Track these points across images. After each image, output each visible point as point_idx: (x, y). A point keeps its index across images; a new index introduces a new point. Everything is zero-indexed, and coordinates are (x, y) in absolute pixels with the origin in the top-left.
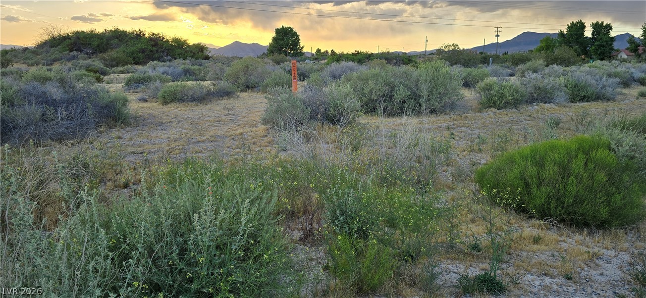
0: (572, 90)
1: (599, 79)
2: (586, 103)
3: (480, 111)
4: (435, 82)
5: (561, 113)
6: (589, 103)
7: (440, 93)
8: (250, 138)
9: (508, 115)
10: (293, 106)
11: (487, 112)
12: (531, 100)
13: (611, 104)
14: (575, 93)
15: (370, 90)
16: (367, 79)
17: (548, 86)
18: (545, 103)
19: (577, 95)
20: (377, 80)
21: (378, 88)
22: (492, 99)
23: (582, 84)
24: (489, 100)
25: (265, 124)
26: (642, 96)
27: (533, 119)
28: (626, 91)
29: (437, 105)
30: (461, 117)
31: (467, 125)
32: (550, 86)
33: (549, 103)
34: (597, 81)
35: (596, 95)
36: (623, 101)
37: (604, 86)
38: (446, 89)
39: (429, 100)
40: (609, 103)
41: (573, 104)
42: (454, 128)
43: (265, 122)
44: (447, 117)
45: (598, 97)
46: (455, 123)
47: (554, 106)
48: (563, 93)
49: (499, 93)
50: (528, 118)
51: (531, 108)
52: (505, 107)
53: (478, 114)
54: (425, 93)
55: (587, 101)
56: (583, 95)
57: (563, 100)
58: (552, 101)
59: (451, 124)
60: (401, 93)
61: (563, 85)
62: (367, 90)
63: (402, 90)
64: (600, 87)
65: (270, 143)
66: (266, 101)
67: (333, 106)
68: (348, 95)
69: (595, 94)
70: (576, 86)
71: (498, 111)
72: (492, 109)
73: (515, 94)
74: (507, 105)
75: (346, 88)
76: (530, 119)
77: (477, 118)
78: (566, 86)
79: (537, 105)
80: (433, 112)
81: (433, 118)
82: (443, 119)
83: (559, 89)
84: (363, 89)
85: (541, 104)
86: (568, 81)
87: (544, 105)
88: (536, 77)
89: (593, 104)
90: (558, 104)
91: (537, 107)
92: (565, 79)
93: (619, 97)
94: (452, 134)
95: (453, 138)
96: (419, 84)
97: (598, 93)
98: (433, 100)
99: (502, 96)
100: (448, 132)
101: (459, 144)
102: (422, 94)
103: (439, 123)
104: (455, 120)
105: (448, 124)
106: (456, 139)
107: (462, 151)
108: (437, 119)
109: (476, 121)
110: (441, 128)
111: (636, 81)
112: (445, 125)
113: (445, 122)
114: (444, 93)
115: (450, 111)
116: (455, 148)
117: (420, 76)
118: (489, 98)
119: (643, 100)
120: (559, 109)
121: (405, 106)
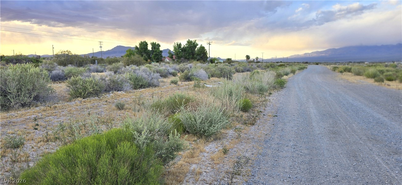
0: (135, 82)
1: (149, 74)
2: (143, 89)
3: (70, 100)
4: (23, 80)
5: (127, 97)
6: (145, 89)
7: (28, 90)
9: (92, 101)
11: (75, 101)
12: (108, 89)
13: (155, 90)
14: (136, 83)
17: (119, 80)
18: (118, 91)
19: (138, 85)
22: (78, 91)
23: (140, 78)
26: (172, 83)
27: (109, 103)
28: (165, 80)
29: (27, 100)
30: (51, 107)
31: (54, 114)
33: (121, 91)
34: (148, 75)
35: (148, 84)
36: (163, 86)
37: (152, 78)
38: (34, 86)
40: (156, 88)
41: (135, 91)
42: (41, 118)
44: (37, 109)
45: (150, 85)
46: (43, 113)
47: (124, 93)
48: (128, 84)
49: (83, 86)
50: (105, 103)
51: (108, 95)
52: (86, 97)
53: (66, 104)
54: (14, 90)
56: (141, 84)
57: (129, 87)
58: (122, 89)
59: (40, 115)
61: (128, 78)
64: (150, 79)
70: (136, 79)
71: (83, 100)
72: (79, 98)
73: (95, 86)
74: (90, 95)
76: (106, 104)
77: (65, 107)
78: (130, 79)
79: (112, 93)
80: (23, 105)
81: (22, 111)
82: (33, 111)
83: (126, 82)
85: (115, 92)
86: (132, 76)
87: (117, 92)
88: (111, 74)
89: (147, 89)
90: (126, 91)
91: (112, 94)
92: (130, 75)
93: (161, 84)
94: (37, 125)
95: (36, 129)
96: (8, 83)
97: (149, 83)
98: (22, 96)
99: (85, 89)
100: (34, 123)
101: (39, 135)
102: (10, 91)
103: (28, 116)
104: (44, 111)
105: (35, 116)
106: (39, 129)
107: (38, 142)
108: (26, 112)
109: (63, 110)
110: (28, 120)
111: (170, 74)
112: (33, 116)
113: (34, 114)
114: (33, 89)
115: (41, 103)
116: (33, 140)
117: (9, 75)
118: (76, 91)
119: (173, 85)
120: (127, 94)
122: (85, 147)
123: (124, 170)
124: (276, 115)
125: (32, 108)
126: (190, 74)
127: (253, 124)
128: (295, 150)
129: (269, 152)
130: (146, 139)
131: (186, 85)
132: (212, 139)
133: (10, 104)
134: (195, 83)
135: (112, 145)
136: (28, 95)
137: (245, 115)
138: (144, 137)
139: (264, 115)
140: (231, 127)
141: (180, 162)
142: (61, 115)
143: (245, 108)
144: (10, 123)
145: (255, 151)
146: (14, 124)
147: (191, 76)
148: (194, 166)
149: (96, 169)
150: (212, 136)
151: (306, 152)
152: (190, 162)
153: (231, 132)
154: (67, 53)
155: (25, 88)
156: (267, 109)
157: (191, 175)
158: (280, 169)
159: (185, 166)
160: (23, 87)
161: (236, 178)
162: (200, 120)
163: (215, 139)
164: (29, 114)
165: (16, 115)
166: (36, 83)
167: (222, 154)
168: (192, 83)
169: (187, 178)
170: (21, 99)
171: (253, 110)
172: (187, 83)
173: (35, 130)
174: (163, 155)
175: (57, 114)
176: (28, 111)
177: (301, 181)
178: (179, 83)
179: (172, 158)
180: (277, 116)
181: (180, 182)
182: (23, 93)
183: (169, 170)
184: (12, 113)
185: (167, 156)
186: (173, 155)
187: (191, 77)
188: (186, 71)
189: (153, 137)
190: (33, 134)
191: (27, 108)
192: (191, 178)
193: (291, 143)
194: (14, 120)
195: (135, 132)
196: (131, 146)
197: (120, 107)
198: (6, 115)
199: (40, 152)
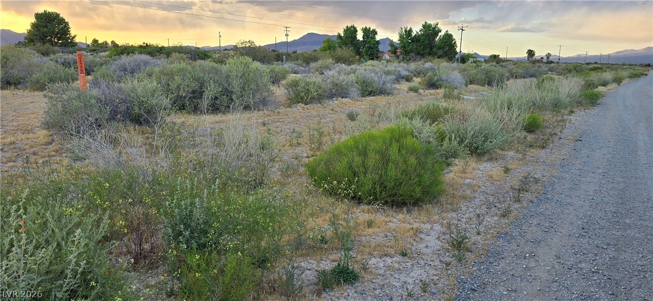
0: (362, 86)
2: (373, 97)
3: (290, 106)
4: (245, 77)
5: (356, 106)
6: (375, 97)
7: (251, 89)
8: (27, 147)
9: (314, 109)
10: (86, 105)
11: (296, 107)
12: (331, 96)
13: (390, 98)
14: (364, 88)
15: (178, 86)
16: (172, 74)
17: (343, 83)
18: (342, 98)
19: (366, 91)
20: (185, 75)
21: (186, 84)
22: (299, 95)
23: (369, 81)
25: (48, 129)
26: (410, 90)
27: (336, 112)
28: (397, 86)
30: (274, 112)
31: (281, 120)
32: (345, 82)
33: (346, 98)
34: (379, 78)
35: (379, 90)
36: (398, 95)
37: (384, 82)
38: (258, 85)
39: (242, 96)
40: (390, 97)
41: (364, 98)
42: (269, 124)
43: (48, 126)
44: (261, 113)
45: (382, 92)
46: (269, 118)
47: (350, 101)
48: (355, 89)
49: (305, 89)
50: (332, 112)
51: (332, 102)
52: (311, 102)
53: (288, 109)
54: (237, 89)
55: (373, 96)
56: (370, 90)
57: (356, 94)
58: (348, 96)
59: (266, 119)
60: (211, 91)
61: (354, 81)
62: (173, 86)
63: (212, 86)
65: (57, 151)
66: (46, 100)
67: (137, 103)
68: (154, 91)
70: (364, 82)
71: (306, 106)
72: (300, 104)
73: (318, 90)
74: (313, 100)
75: (153, 84)
77: (289, 113)
78: (357, 83)
79: (337, 100)
80: (247, 108)
81: (247, 115)
82: (257, 114)
83: (352, 85)
84: (168, 85)
85: (339, 99)
86: (358, 78)
88: (333, 74)
89: (378, 97)
90: (352, 99)
91: (337, 102)
92: (355, 76)
93: (395, 92)
94: (269, 130)
96: (230, 80)
97: (380, 88)
98: (246, 96)
99: (308, 91)
100: (266, 128)
101: (278, 139)
102: (234, 90)
105: (263, 120)
106: (273, 134)
109: (288, 116)
110: (257, 125)
111: (403, 78)
112: (260, 121)
113: (260, 118)
115: (262, 107)
118: (297, 95)
119: (412, 94)
120: (354, 103)
121: (217, 103)
124: (580, 139)
125: (255, 112)
126: (436, 78)
127: (544, 147)
128: (604, 177)
129: (567, 176)
131: (431, 94)
132: (486, 158)
133: (234, 105)
134: (445, 91)
136: (251, 96)
137: (530, 137)
139: (560, 138)
140: (510, 149)
141: (451, 176)
143: (531, 128)
145: (547, 174)
147: (437, 81)
148: (468, 181)
150: (486, 155)
151: (621, 180)
152: (463, 177)
153: (511, 153)
156: (565, 131)
157: (466, 187)
158: (581, 192)
159: (457, 179)
160: (247, 85)
161: (523, 193)
163: (490, 160)
164: (254, 118)
165: (243, 117)
166: (259, 82)
167: (503, 173)
168: (441, 91)
169: (463, 189)
170: (245, 99)
171: (542, 132)
172: (432, 91)
175: (283, 120)
176: (252, 114)
177: (608, 203)
178: (421, 91)
180: (581, 141)
181: (457, 190)
182: (246, 93)
186: (451, 161)
187: (437, 83)
188: (430, 73)
191: (249, 111)
192: (468, 189)
193: (600, 171)
197: (352, 117)
198: (232, 117)
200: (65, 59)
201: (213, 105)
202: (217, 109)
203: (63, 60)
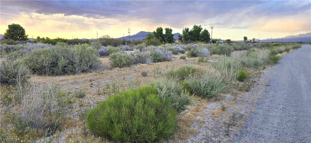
0: (154, 57)
2: (160, 63)
3: (111, 69)
4: (83, 54)
5: (149, 68)
6: (161, 63)
7: (86, 61)
9: (126, 70)
11: (114, 69)
12: (136, 63)
13: (169, 63)
16: (40, 54)
18: (143, 63)
19: (156, 59)
21: (47, 59)
22: (116, 63)
23: (158, 54)
24: (115, 63)
26: (181, 58)
27: (137, 72)
28: (176, 56)
29: (85, 68)
30: (99, 73)
31: (102, 78)
32: (144, 55)
34: (164, 52)
36: (174, 61)
37: (167, 55)
38: (90, 59)
39: (80, 65)
41: (154, 63)
42: (94, 80)
44: (91, 74)
45: (165, 60)
46: (95, 77)
47: (146, 65)
48: (150, 59)
49: (120, 60)
50: (134, 72)
51: (136, 66)
53: (109, 71)
54: (77, 61)
55: (160, 62)
56: (158, 59)
57: (150, 61)
58: (145, 62)
59: (93, 78)
60: (62, 62)
61: (149, 55)
62: (39, 61)
63: (63, 60)
64: (165, 55)
69: (163, 58)
70: (155, 55)
71: (120, 69)
72: (117, 68)
73: (127, 59)
74: (124, 66)
77: (108, 74)
78: (151, 55)
79: (139, 65)
80: (83, 71)
81: (83, 75)
82: (89, 75)
83: (148, 57)
85: (140, 64)
88: (138, 51)
89: (163, 62)
90: (148, 64)
92: (151, 52)
93: (173, 59)
94: (92, 84)
95: (92, 87)
96: (74, 56)
98: (82, 65)
99: (121, 61)
100: (90, 83)
101: (94, 90)
102: (75, 62)
103: (86, 78)
104: (96, 75)
105: (91, 78)
106: (93, 87)
107: (94, 95)
108: (85, 76)
109: (107, 75)
110: (86, 81)
111: (180, 52)
112: (89, 78)
113: (90, 77)
114: (89, 61)
115: (93, 70)
116: (90, 93)
117: (74, 51)
119: (182, 60)
120: (149, 66)
121: (66, 69)
122: (127, 96)
123: (152, 112)
124: (269, 84)
125: (88, 73)
126: (195, 52)
127: (248, 91)
128: (283, 111)
129: (261, 111)
130: (165, 93)
131: (192, 60)
132: (213, 100)
133: (75, 70)
134: (199, 58)
135: (143, 96)
136: (86, 65)
137: (241, 84)
138: (165, 92)
139: (258, 84)
140: (228, 92)
141: (189, 114)
142: (106, 78)
143: (241, 78)
144: (76, 82)
145: (248, 110)
146: (78, 83)
147: (196, 53)
148: (199, 117)
149: (134, 110)
150: (213, 98)
151: (294, 113)
152: (196, 114)
153: (228, 96)
154: (107, 37)
155: (84, 60)
156: (261, 79)
157: (196, 123)
158: (269, 125)
159: (192, 116)
160: (83, 59)
161: (232, 128)
162: (204, 85)
163: (216, 100)
164: (86, 77)
165: (79, 77)
166: (91, 57)
167: (221, 110)
168: (197, 58)
169: (193, 125)
170: (82, 67)
171: (248, 80)
172: (193, 58)
173: (90, 87)
174: (177, 106)
175: (103, 77)
176: (86, 75)
177: (287, 134)
178: (187, 58)
179: (183, 109)
180: (269, 86)
181: (189, 127)
182: (83, 63)
183: (180, 118)
184: (77, 76)
185: (180, 108)
186: (184, 107)
187: (196, 54)
188: (192, 50)
189: (170, 93)
190: (90, 90)
191: (85, 73)
192: (197, 124)
193: (281, 107)
194: (78, 80)
195: (158, 89)
196: (156, 97)
197: (145, 75)
198: (73, 77)
199: (95, 101)
200: (7, 47)
201: (64, 70)
202: (66, 72)
203: (6, 47)
